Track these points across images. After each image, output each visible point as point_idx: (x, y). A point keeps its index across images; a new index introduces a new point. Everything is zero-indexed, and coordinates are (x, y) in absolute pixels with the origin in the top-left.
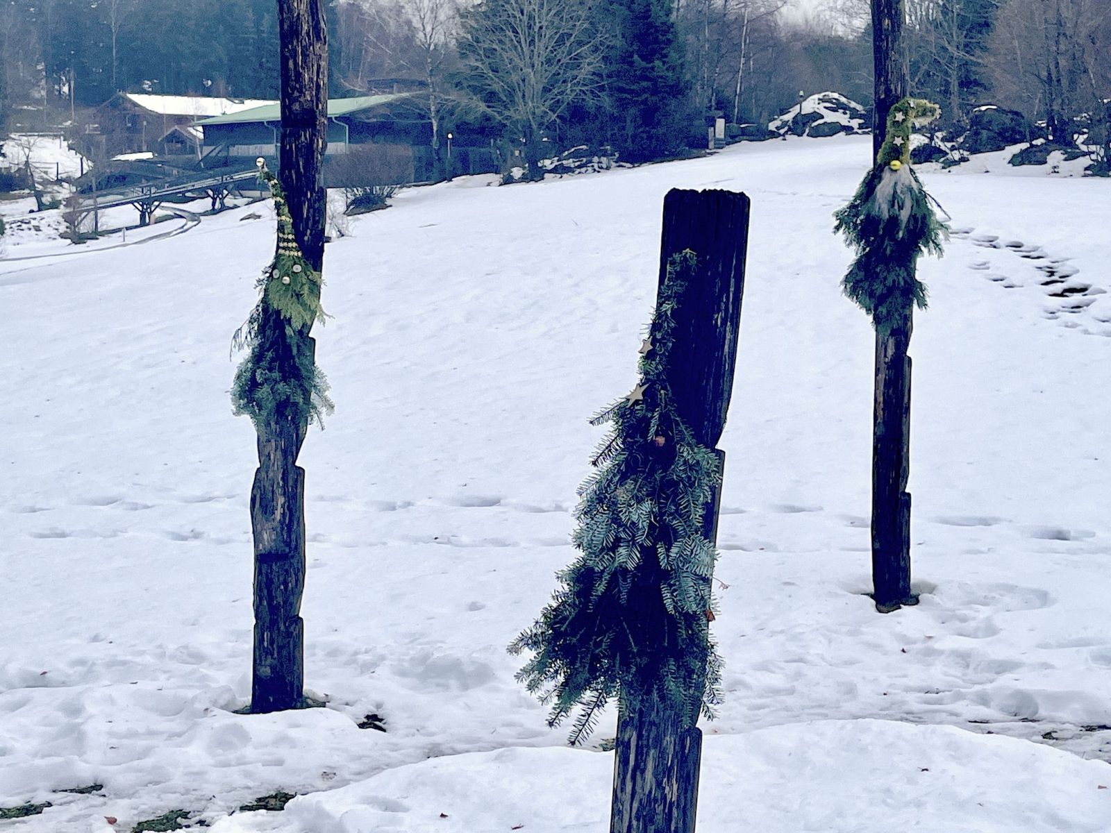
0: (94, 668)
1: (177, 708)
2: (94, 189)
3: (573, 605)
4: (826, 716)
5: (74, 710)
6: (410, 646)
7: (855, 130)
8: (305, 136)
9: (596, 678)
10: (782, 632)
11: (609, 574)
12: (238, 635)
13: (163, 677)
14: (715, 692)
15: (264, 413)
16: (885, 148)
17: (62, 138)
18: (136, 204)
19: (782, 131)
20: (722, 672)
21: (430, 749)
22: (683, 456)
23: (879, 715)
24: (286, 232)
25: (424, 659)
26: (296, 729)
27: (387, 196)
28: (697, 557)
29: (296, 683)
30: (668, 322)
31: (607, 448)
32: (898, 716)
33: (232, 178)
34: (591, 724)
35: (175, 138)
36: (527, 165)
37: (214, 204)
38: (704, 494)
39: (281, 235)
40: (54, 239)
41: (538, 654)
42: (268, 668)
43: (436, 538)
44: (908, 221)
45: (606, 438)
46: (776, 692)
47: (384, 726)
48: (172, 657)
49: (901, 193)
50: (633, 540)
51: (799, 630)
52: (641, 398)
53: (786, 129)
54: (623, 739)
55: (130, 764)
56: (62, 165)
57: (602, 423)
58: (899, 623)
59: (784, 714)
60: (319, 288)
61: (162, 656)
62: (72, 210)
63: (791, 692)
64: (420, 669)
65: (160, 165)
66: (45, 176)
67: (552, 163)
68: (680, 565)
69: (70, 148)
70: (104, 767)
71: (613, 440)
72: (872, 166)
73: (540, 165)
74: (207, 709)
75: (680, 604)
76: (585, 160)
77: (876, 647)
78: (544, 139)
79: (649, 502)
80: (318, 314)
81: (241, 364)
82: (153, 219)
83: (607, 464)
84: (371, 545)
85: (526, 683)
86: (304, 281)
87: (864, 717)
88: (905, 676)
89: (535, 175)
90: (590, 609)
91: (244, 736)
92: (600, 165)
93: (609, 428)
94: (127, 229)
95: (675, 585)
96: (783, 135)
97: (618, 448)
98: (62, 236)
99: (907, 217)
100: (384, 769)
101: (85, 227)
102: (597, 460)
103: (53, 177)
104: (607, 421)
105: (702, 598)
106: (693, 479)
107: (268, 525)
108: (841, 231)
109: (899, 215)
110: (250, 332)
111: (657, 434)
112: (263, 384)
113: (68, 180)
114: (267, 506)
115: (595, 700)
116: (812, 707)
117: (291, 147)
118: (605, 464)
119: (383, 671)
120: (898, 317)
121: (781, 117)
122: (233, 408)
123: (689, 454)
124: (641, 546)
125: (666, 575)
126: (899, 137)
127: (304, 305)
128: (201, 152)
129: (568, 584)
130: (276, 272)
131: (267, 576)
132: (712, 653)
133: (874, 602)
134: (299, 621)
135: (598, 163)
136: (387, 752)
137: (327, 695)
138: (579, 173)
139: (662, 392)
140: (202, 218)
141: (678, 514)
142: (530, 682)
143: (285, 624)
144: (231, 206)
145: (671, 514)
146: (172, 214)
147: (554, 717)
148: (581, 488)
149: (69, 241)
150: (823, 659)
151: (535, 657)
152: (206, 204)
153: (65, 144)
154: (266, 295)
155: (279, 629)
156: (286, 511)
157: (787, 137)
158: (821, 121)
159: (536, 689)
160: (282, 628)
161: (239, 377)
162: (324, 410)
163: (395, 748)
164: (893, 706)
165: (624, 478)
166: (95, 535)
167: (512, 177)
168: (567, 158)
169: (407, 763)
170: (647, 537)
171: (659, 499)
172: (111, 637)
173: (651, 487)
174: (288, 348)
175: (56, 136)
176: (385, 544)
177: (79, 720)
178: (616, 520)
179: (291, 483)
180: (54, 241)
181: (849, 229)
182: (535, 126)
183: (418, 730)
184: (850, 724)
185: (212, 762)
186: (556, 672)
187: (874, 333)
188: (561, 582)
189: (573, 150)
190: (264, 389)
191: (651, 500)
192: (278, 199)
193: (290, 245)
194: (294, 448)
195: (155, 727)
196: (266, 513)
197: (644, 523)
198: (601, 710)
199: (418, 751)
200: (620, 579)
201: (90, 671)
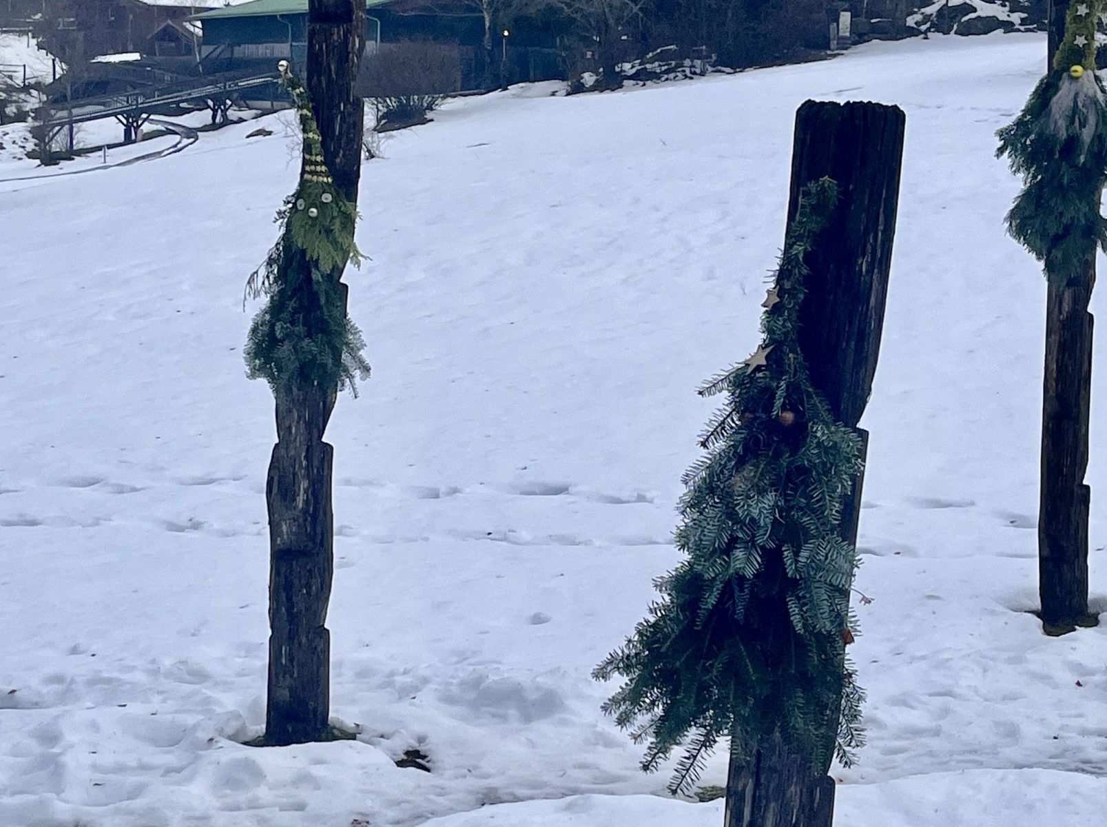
0: (74, 686)
1: (174, 738)
2: (69, 98)
3: (675, 620)
4: (980, 764)
5: (49, 737)
6: (458, 666)
7: (1017, 27)
8: (338, 33)
9: (704, 712)
10: (923, 658)
11: (721, 582)
12: (249, 650)
13: (157, 699)
14: (854, 733)
15: (285, 376)
16: (1064, 50)
17: (30, 34)
18: (120, 117)
19: (923, 28)
20: (862, 707)
21: (485, 795)
22: (816, 437)
23: (1048, 763)
24: (314, 152)
25: (476, 683)
26: (318, 766)
27: (427, 108)
28: (833, 563)
29: (320, 709)
30: (799, 268)
31: (720, 425)
32: (1073, 766)
33: (236, 85)
34: (697, 769)
35: (169, 35)
36: (601, 70)
37: (214, 117)
38: (843, 485)
39: (307, 157)
40: (20, 159)
41: (631, 680)
42: (287, 690)
43: (489, 534)
44: (1092, 141)
45: (718, 413)
46: (916, 732)
47: (427, 765)
48: (168, 675)
49: (1083, 107)
50: (753, 540)
51: (946, 656)
52: (764, 363)
53: (928, 25)
54: (737, 787)
55: (118, 805)
56: (31, 67)
57: (714, 394)
58: (1074, 649)
59: (927, 760)
60: (353, 222)
61: (155, 672)
62: (42, 123)
63: (937, 733)
64: (472, 696)
65: (149, 69)
66: (9, 81)
67: (633, 67)
68: (812, 573)
69: (40, 47)
70: (85, 808)
71: (728, 416)
72: (1046, 72)
73: (617, 69)
74: (211, 740)
75: (811, 622)
76: (673, 63)
77: (1045, 678)
78: (623, 38)
79: (774, 493)
80: (351, 255)
81: (257, 315)
82: (140, 136)
83: (719, 445)
84: (411, 540)
85: (615, 716)
86: (335, 214)
87: (1030, 766)
88: (1080, 716)
89: (610, 82)
90: (698, 626)
91: (256, 773)
92: (693, 70)
93: (722, 400)
94: (110, 147)
95: (804, 597)
96: (925, 32)
97: (733, 425)
98: (30, 155)
99: (1091, 135)
100: (428, 818)
101: (58, 144)
102: (707, 440)
103: (19, 82)
104: (720, 391)
105: (838, 615)
106: (828, 465)
107: (288, 514)
108: (1006, 154)
109: (1081, 134)
110: (268, 277)
111: (784, 408)
112: (284, 340)
113: (38, 86)
114: (286, 491)
115: (702, 739)
116: (964, 752)
117: (321, 48)
118: (717, 445)
119: (426, 696)
120: (1077, 264)
121: (923, 10)
122: (247, 369)
123: (823, 434)
124: (762, 548)
125: (793, 585)
126: (1081, 36)
127: (335, 243)
128: (200, 54)
129: (669, 594)
130: (300, 201)
131: (286, 578)
132: (850, 683)
133: (1040, 622)
134: (324, 635)
135: (691, 67)
136: (432, 797)
137: (357, 725)
138: (667, 79)
139: (791, 355)
140: (199, 133)
141: (809, 509)
142: (621, 715)
143: (307, 637)
144: (235, 119)
145: (801, 509)
146: (164, 129)
147: (650, 759)
148: (687, 475)
149: (38, 162)
150: (976, 691)
151: (627, 684)
152: (204, 117)
153: (34, 42)
154: (288, 231)
155: (300, 644)
156: (310, 496)
157: (929, 34)
158: (973, 15)
159: (628, 724)
160: (304, 640)
161: (254, 330)
162: (357, 373)
163: (442, 792)
164: (1067, 753)
165: (741, 462)
166: (73, 523)
167: (583, 85)
168: (652, 61)
169: (457, 811)
170: (769, 536)
171: (785, 490)
172: (94, 649)
173: (775, 475)
174: (314, 297)
175: (26, 33)
176: (426, 539)
177: (56, 750)
178: (731, 515)
179: (316, 462)
180: (20, 161)
181: (1016, 151)
182: (611, 22)
183: (469, 771)
184: (1012, 774)
185: (218, 804)
186: (653, 703)
187: (1046, 284)
188: (660, 591)
189: (659, 51)
190: (285, 347)
191: (776, 491)
192: (305, 112)
193: (318, 168)
194: (321, 419)
195: (147, 760)
196: (285, 500)
197: (767, 520)
198: (709, 751)
199: (470, 797)
200: (736, 589)
201: (69, 690)
